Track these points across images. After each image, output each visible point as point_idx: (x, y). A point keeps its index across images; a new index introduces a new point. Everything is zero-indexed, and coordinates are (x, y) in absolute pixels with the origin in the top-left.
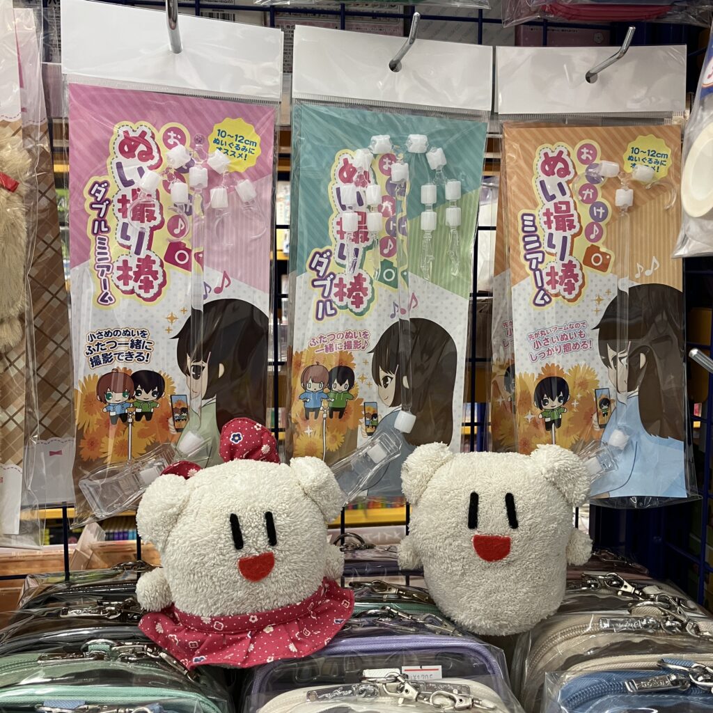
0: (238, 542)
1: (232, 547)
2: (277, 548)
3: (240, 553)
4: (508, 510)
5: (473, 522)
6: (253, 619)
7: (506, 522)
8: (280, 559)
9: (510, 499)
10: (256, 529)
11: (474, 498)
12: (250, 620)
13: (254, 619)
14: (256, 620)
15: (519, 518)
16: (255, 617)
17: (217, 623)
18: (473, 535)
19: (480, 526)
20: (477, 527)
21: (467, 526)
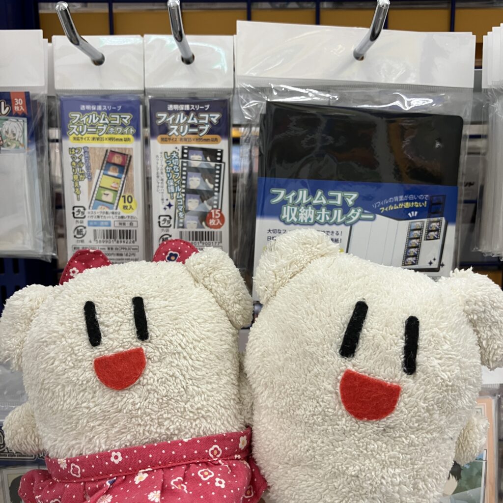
1: (87, 343)
3: (96, 351)
4: (406, 342)
5: (349, 347)
6: (116, 457)
7: (400, 359)
8: (156, 359)
9: (412, 327)
11: (361, 309)
12: (113, 459)
13: (117, 459)
15: (420, 358)
16: (119, 454)
17: (74, 467)
18: (343, 368)
19: (360, 355)
20: (353, 356)
21: (338, 350)
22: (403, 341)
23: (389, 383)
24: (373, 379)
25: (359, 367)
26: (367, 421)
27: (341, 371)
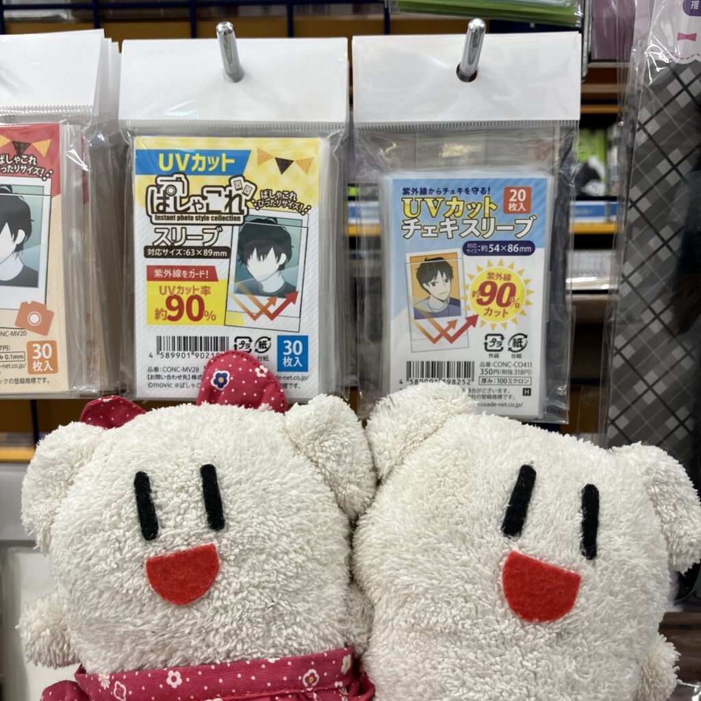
0: (149, 525)
1: (139, 536)
2: (227, 535)
3: (151, 548)
4: (585, 516)
5: (514, 522)
7: (577, 538)
9: (591, 498)
10: (184, 496)
11: (527, 475)
13: (175, 681)
14: (179, 681)
15: (602, 538)
18: (507, 550)
19: (529, 533)
20: (520, 534)
21: (499, 527)
22: (581, 515)
23: (565, 570)
24: (546, 565)
25: (528, 549)
26: (538, 623)
27: (504, 555)
